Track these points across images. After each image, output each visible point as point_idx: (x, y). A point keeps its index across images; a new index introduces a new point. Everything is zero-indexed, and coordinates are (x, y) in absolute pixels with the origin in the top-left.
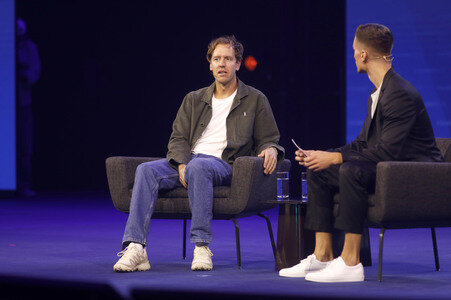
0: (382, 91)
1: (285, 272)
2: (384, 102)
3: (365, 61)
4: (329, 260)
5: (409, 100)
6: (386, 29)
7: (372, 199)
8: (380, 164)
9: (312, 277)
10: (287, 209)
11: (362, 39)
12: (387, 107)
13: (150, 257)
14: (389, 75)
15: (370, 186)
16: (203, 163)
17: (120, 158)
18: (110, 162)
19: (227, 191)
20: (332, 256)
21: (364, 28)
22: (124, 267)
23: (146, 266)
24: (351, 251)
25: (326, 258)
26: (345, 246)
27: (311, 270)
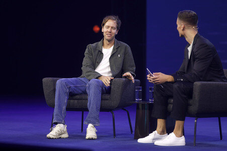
0: (194, 45)
2: (195, 50)
3: (183, 30)
4: (164, 134)
5: (209, 49)
6: (194, 13)
7: (191, 102)
10: (140, 107)
11: (181, 18)
12: (197, 53)
14: (196, 37)
17: (50, 79)
18: (45, 80)
19: (109, 96)
20: (165, 132)
21: (182, 13)
22: (51, 137)
23: (66, 136)
24: (179, 129)
25: (162, 133)
26: (175, 127)
27: (155, 139)
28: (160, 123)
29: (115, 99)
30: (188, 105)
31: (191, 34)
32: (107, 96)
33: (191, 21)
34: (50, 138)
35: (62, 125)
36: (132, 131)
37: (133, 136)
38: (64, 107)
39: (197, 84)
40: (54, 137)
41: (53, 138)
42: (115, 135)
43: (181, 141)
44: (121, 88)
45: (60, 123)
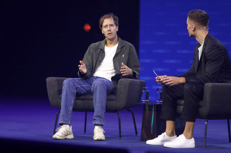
0: (205, 45)
1: (149, 142)
3: (194, 30)
4: (173, 136)
5: (221, 50)
6: (205, 12)
7: (201, 103)
8: (206, 84)
14: (207, 38)
17: (54, 78)
18: (49, 79)
19: (114, 97)
20: (175, 134)
21: (193, 12)
22: (58, 137)
23: (71, 136)
24: (189, 131)
25: (171, 135)
26: (185, 129)
27: (164, 141)
28: (169, 125)
29: (121, 100)
30: (199, 106)
31: (201, 35)
32: (113, 97)
33: (202, 21)
34: (56, 139)
35: (68, 126)
36: (136, 133)
37: (140, 138)
38: (71, 108)
39: (209, 85)
40: (61, 138)
41: (59, 139)
42: (120, 136)
43: (190, 143)
44: (127, 88)
45: (66, 124)
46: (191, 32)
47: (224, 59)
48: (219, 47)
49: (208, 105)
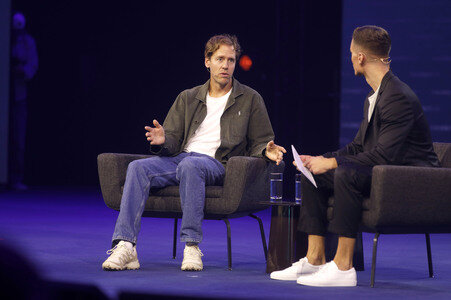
0: (380, 93)
1: (276, 275)
2: (381, 105)
3: (362, 64)
4: (321, 263)
5: (407, 103)
6: (384, 31)
7: (367, 203)
8: (376, 167)
9: (303, 280)
10: (280, 211)
11: (359, 41)
12: (384, 111)
13: (140, 256)
14: (387, 78)
15: (365, 190)
16: (196, 162)
19: (220, 191)
20: (324, 260)
21: (361, 30)
22: (113, 266)
23: (135, 265)
24: (344, 255)
25: (318, 262)
26: (338, 251)
27: (303, 273)
28: (314, 243)
29: (231, 197)
30: (362, 209)
31: (376, 73)
32: (217, 191)
33: (378, 48)
34: (110, 269)
39: (379, 169)
40: (117, 267)
41: (115, 270)
42: (230, 264)
43: (348, 278)
44: (243, 174)
46: (357, 67)
47: (412, 121)
48: (404, 97)
49: (378, 208)
